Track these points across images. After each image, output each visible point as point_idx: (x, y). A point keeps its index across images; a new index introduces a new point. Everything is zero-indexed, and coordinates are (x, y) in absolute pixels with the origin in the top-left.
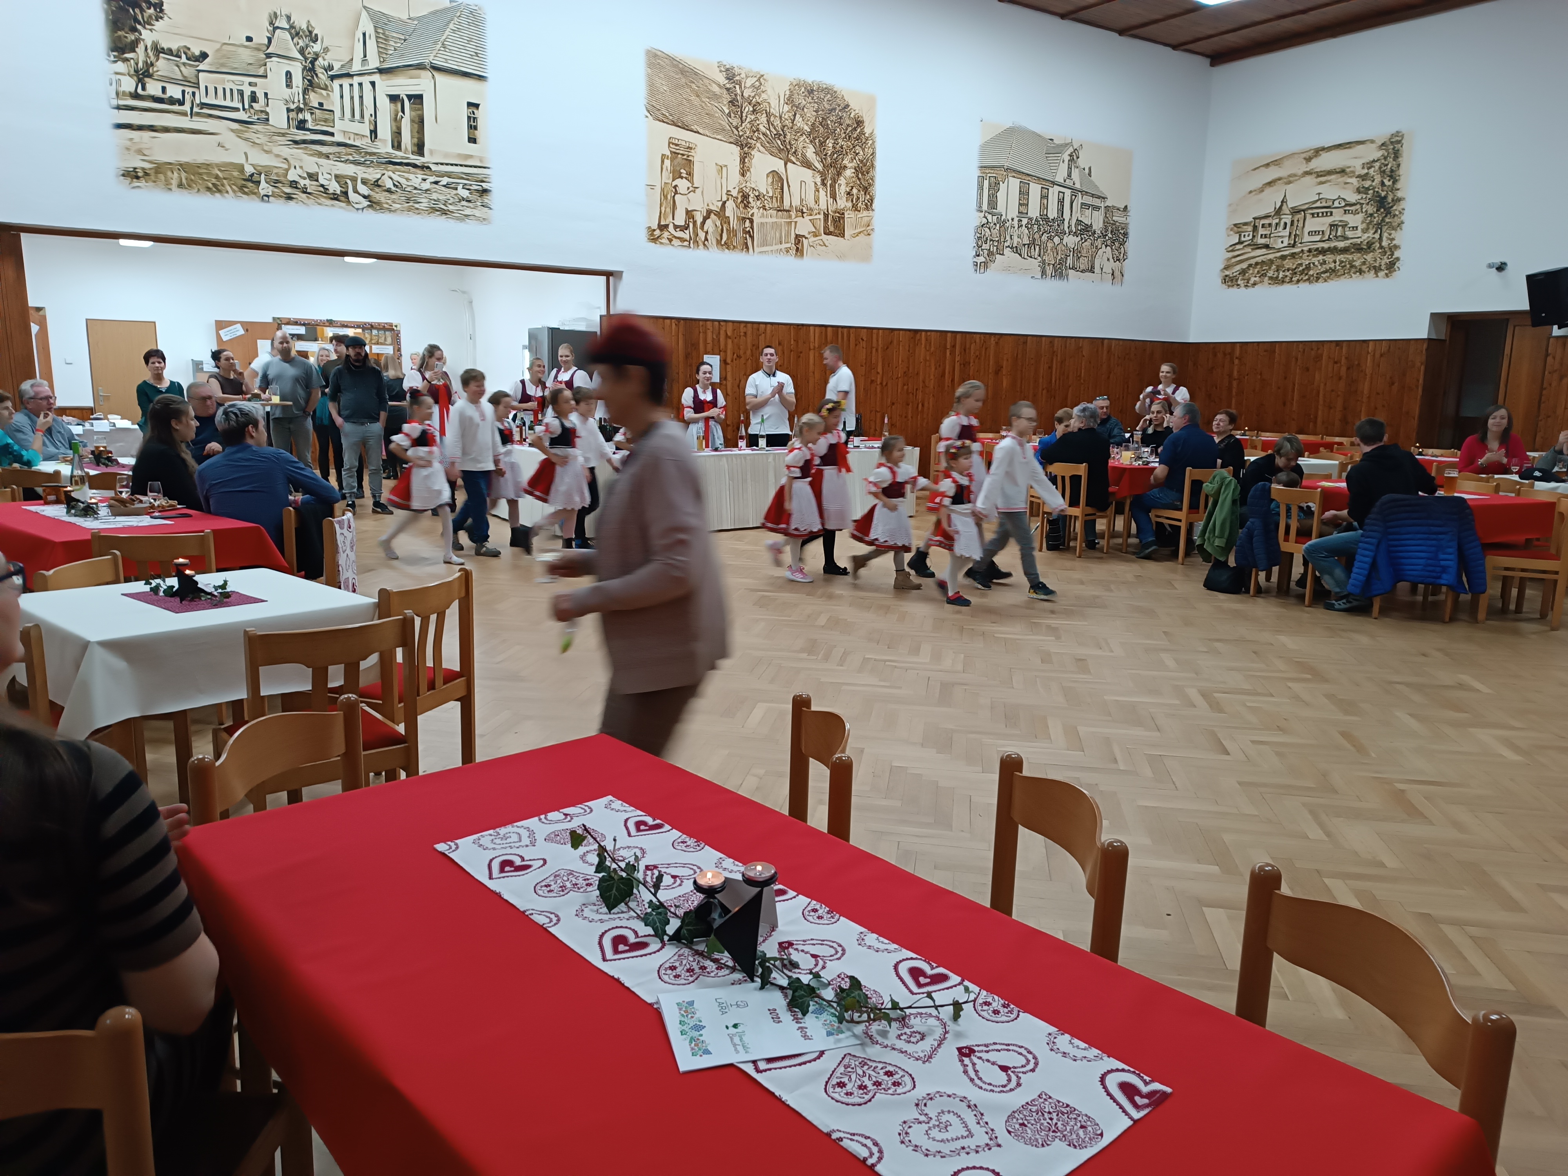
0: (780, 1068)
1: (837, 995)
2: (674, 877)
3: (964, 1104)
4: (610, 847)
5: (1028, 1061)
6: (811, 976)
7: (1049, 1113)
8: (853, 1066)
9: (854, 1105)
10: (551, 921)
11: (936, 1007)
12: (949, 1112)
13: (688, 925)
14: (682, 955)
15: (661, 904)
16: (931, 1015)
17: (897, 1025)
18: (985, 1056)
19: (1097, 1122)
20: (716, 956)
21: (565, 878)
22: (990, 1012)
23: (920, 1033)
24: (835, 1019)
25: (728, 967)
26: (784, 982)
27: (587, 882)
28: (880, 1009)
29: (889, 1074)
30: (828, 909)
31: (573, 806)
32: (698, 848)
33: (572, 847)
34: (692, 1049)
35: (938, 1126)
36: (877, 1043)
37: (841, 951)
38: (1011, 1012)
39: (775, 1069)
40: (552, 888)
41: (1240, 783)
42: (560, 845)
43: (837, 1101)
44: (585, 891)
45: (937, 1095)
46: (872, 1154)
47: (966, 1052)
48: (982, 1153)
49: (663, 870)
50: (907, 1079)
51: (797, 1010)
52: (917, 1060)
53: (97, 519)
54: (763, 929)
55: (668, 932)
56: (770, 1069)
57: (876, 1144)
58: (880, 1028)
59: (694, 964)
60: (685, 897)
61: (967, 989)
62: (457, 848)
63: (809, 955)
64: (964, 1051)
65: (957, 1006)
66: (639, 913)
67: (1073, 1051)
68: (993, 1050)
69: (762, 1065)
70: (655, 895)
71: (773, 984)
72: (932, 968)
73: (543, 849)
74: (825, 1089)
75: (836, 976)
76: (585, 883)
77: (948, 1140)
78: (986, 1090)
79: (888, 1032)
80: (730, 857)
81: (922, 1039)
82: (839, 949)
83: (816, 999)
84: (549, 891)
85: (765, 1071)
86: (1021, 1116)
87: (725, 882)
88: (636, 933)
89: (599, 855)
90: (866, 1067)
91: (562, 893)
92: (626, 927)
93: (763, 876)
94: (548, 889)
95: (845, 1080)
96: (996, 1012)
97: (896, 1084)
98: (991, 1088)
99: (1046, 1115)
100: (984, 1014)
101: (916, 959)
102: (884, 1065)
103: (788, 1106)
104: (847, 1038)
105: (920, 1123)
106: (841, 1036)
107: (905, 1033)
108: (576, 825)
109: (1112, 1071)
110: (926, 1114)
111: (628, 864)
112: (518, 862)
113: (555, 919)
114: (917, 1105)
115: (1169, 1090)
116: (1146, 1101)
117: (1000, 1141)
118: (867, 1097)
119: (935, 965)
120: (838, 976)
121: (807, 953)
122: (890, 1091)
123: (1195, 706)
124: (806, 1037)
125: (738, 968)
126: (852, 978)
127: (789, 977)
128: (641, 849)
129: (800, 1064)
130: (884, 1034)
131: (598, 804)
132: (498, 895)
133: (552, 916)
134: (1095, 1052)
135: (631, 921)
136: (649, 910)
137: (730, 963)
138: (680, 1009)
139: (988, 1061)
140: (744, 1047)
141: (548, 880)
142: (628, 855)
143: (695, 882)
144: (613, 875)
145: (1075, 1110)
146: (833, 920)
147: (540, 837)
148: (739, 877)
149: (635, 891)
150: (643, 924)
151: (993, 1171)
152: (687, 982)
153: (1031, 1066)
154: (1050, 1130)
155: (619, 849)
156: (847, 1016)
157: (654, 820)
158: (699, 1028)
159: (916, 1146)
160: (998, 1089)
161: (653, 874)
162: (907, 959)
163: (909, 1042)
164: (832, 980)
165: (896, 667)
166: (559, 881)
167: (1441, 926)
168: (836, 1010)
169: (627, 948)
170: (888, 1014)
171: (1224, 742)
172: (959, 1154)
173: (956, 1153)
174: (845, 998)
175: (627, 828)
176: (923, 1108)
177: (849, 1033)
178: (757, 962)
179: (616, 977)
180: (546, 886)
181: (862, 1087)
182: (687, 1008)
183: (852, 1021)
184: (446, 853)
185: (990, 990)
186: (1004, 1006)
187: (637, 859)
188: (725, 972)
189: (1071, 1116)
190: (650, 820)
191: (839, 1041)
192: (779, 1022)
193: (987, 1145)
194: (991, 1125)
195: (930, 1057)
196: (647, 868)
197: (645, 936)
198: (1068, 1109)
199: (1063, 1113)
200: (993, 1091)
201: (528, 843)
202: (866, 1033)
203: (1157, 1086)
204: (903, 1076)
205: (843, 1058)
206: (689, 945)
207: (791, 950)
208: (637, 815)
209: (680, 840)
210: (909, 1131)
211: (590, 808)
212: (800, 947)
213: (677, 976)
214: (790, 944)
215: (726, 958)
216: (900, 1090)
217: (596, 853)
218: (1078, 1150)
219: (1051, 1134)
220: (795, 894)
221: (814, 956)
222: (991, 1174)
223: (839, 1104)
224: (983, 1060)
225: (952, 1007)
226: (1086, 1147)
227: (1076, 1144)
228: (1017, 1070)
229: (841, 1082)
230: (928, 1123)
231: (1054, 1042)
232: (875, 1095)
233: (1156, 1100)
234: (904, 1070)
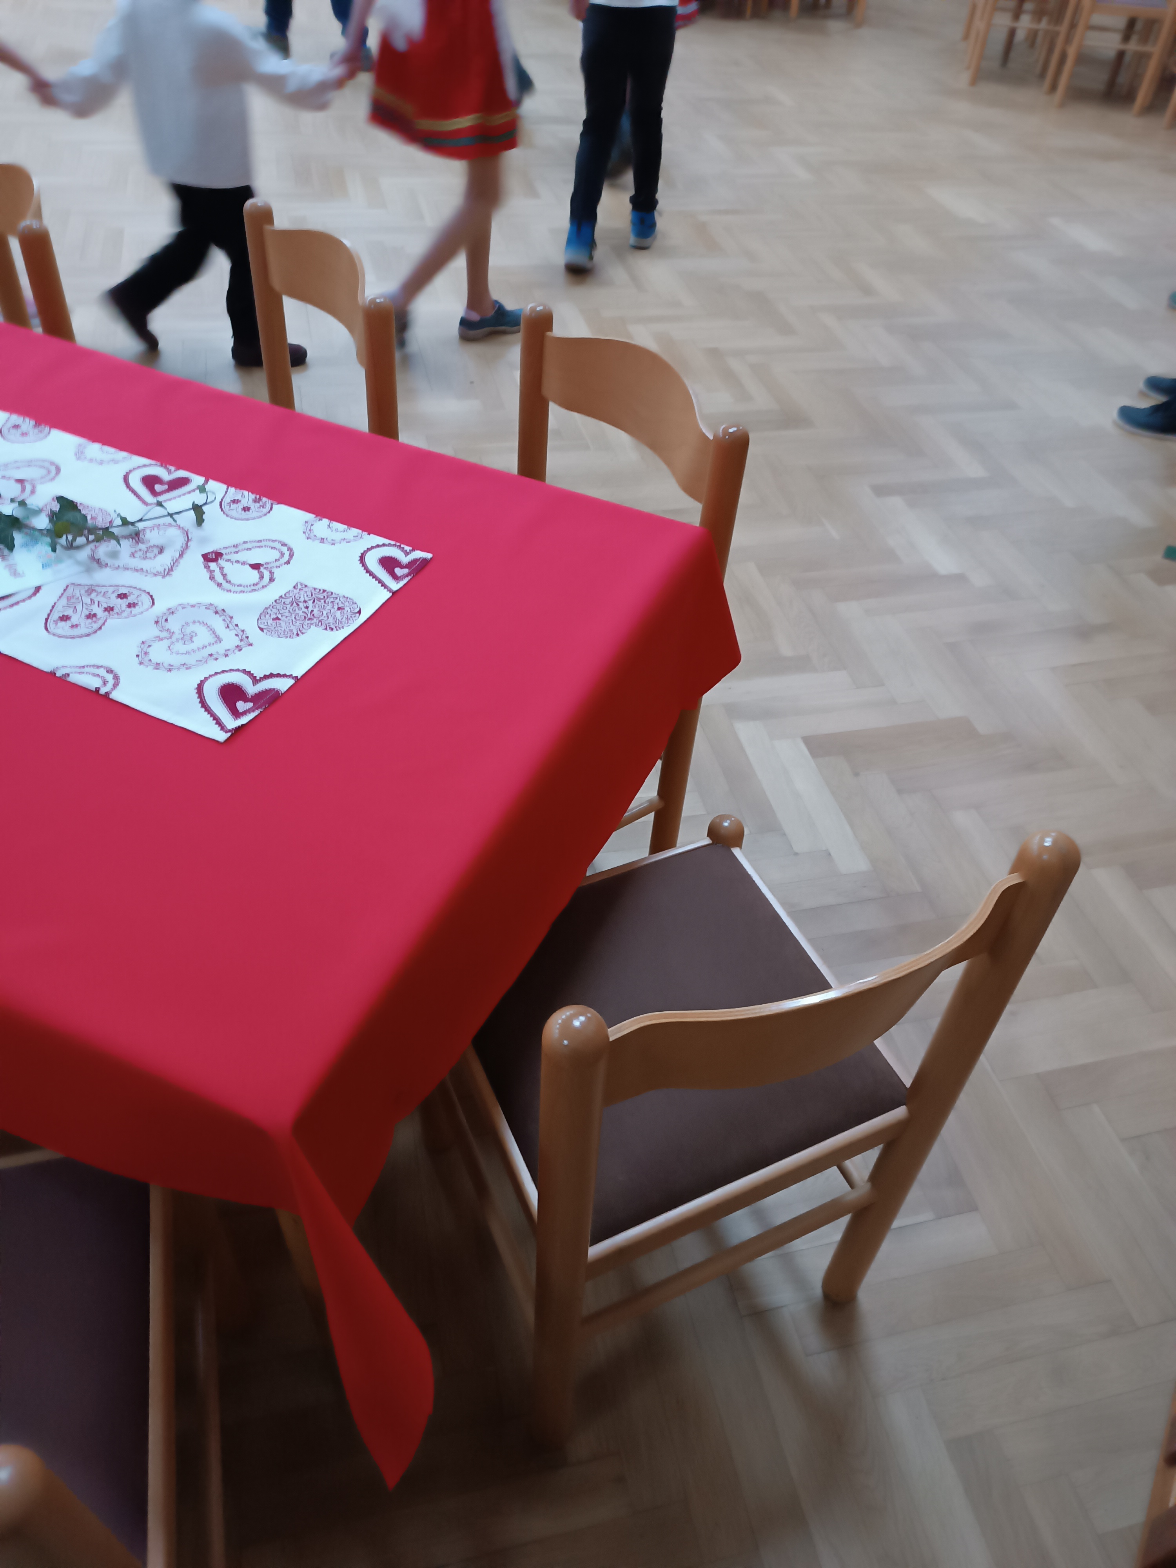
1: (51, 520)
3: (211, 612)
5: (282, 554)
6: (16, 506)
8: (78, 595)
9: (81, 637)
11: (171, 515)
12: (194, 622)
16: (170, 525)
17: (129, 543)
18: (233, 557)
19: (354, 601)
22: (240, 510)
24: (48, 548)
28: (104, 528)
29: (123, 596)
30: (33, 422)
35: (182, 639)
36: (106, 566)
37: (54, 471)
38: (263, 506)
45: (180, 608)
46: (105, 683)
47: (212, 557)
48: (231, 656)
50: (145, 598)
52: (155, 575)
57: (110, 671)
58: (107, 548)
61: (202, 489)
63: (13, 482)
64: (210, 556)
65: (198, 510)
67: (331, 536)
68: (243, 550)
72: (170, 472)
74: (45, 626)
75: (48, 501)
77: (193, 651)
78: (237, 592)
79: (118, 552)
81: (160, 553)
82: (52, 468)
83: (26, 530)
86: (274, 611)
90: (93, 595)
95: (69, 612)
96: (246, 509)
97: (131, 605)
98: (242, 589)
99: (301, 605)
100: (232, 512)
101: (149, 465)
102: (116, 588)
104: (67, 566)
105: (162, 639)
106: (62, 566)
107: (140, 550)
109: (372, 548)
110: (168, 629)
114: (157, 622)
115: (429, 556)
116: (406, 571)
117: (251, 640)
118: (96, 626)
119: (172, 468)
120: (53, 499)
121: (9, 478)
122: (124, 615)
124: (15, 573)
126: (60, 499)
129: (11, 606)
130: (114, 555)
134: (355, 531)
139: (237, 562)
145: (332, 593)
146: (42, 435)
151: (244, 671)
153: (286, 557)
156: (63, 541)
159: (158, 664)
160: (249, 589)
162: (139, 467)
163: (145, 558)
164: (44, 506)
168: (50, 538)
170: (115, 533)
172: (206, 662)
173: (203, 661)
176: (164, 624)
177: (68, 561)
181: (91, 616)
183: (71, 547)
185: (239, 486)
186: (255, 501)
189: (328, 600)
191: (59, 571)
193: (237, 646)
194: (241, 627)
195: (171, 570)
198: (325, 594)
199: (319, 599)
200: (244, 592)
202: (92, 557)
203: (419, 554)
204: (139, 596)
205: (65, 590)
210: (149, 650)
216: (135, 611)
218: (334, 632)
219: (307, 622)
221: (21, 481)
222: (241, 674)
223: (62, 639)
224: (232, 562)
225: (192, 512)
226: (343, 627)
227: (332, 626)
228: (269, 566)
229: (63, 616)
230: (171, 638)
231: (310, 530)
232: (106, 621)
233: (417, 567)
234: (140, 589)
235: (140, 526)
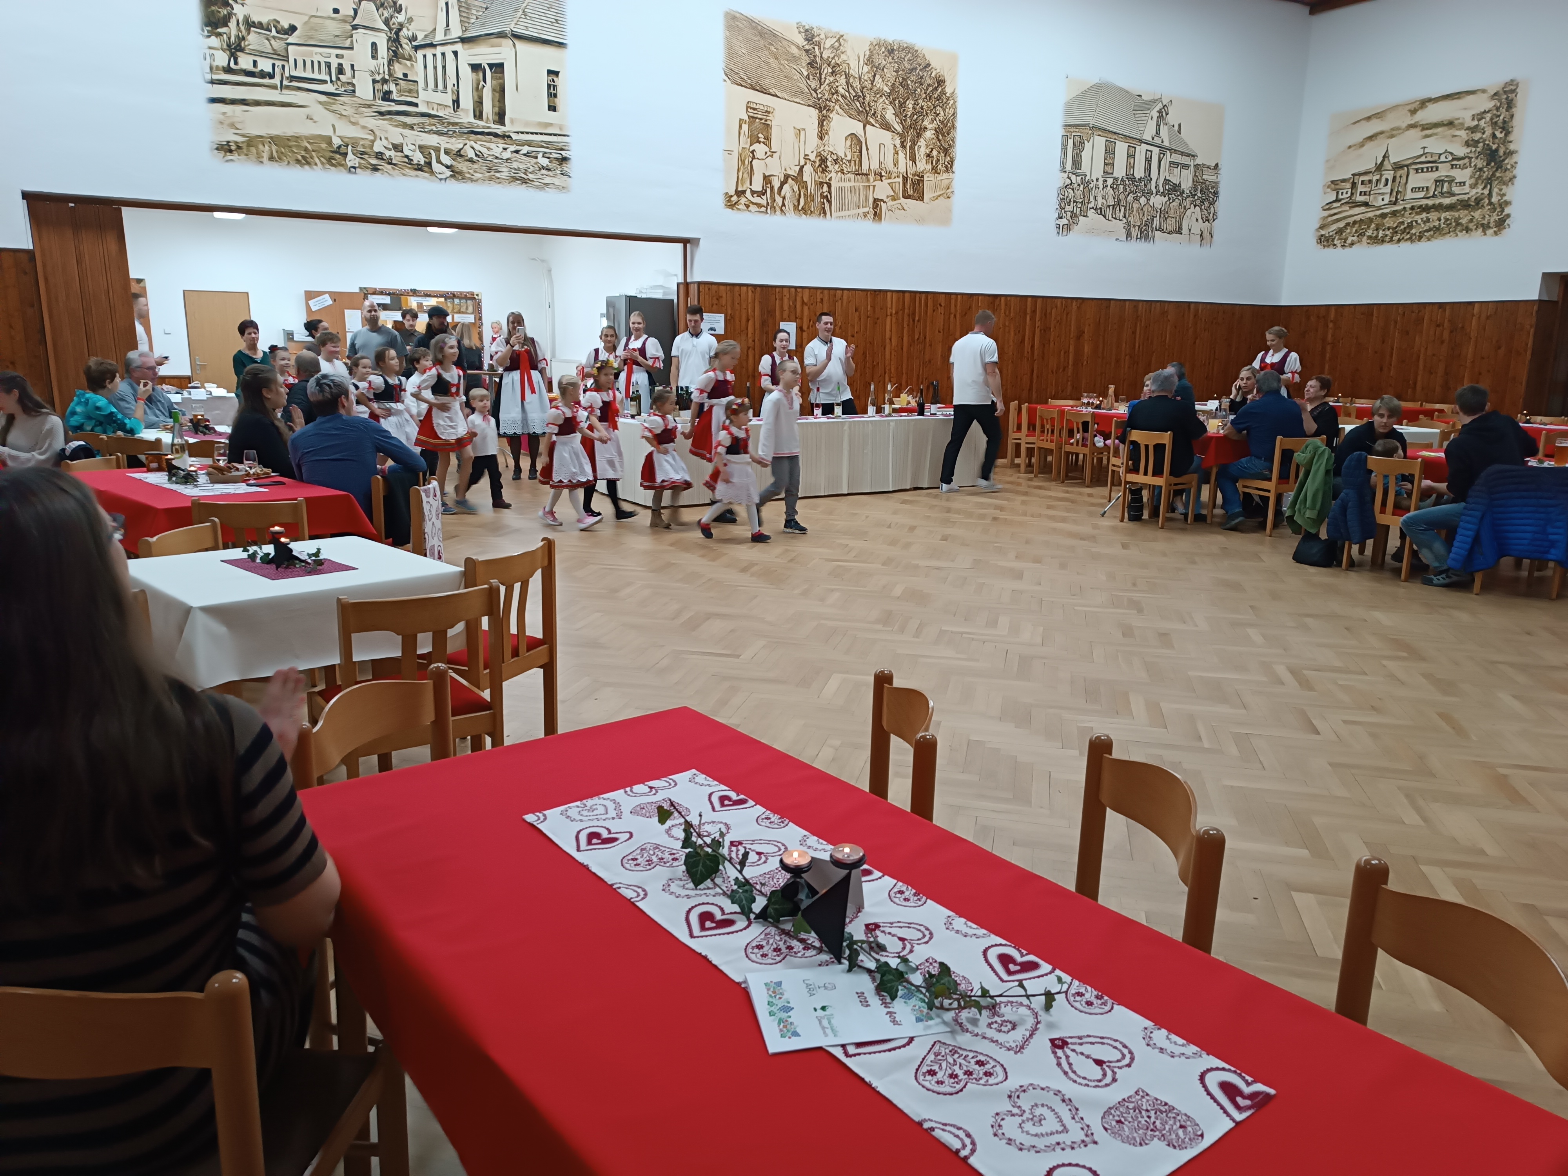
0: (870, 1053)
1: (925, 980)
2: (759, 854)
3: (1058, 1099)
4: (695, 822)
5: (1124, 1056)
6: (899, 960)
7: (1147, 1111)
8: (943, 1054)
9: (945, 1094)
10: (638, 895)
11: (1028, 997)
12: (1043, 1105)
13: (774, 903)
14: (769, 934)
15: (747, 881)
16: (1021, 1004)
17: (988, 1013)
18: (1079, 1049)
19: (1197, 1122)
20: (803, 936)
21: (651, 852)
22: (1083, 1003)
23: (1011, 1022)
24: (923, 1004)
25: (814, 947)
26: (872, 965)
27: (673, 856)
28: (970, 997)
29: (980, 1063)
30: (914, 891)
31: (658, 779)
32: (783, 825)
33: (659, 822)
34: (781, 1030)
35: (1032, 1119)
36: (967, 1031)
37: (928, 935)
38: (1105, 1004)
39: (865, 1054)
40: (638, 862)
41: (1330, 764)
42: (645, 819)
43: (928, 1090)
44: (671, 866)
45: (1031, 1088)
46: (964, 1146)
47: (1059, 1044)
48: (1077, 1150)
49: (748, 846)
50: (998, 1069)
51: (885, 994)
52: (1009, 1050)
53: (196, 486)
54: (850, 911)
55: (754, 910)
56: (859, 1054)
57: (968, 1135)
58: (970, 1015)
59: (781, 943)
60: (771, 874)
61: (1060, 980)
62: (545, 819)
63: (896, 938)
64: (1056, 1042)
65: (1049, 997)
66: (725, 889)
67: (1170, 1047)
68: (1087, 1043)
69: (851, 1050)
70: (741, 872)
71: (860, 967)
72: (1022, 955)
73: (629, 822)
74: (916, 1076)
75: (923, 960)
76: (671, 857)
77: (1042, 1135)
78: (1080, 1084)
79: (978, 1020)
80: (814, 835)
81: (1013, 1029)
82: (927, 933)
83: (904, 984)
84: (636, 865)
85: (855, 1055)
86: (1118, 1113)
87: (811, 862)
88: (722, 909)
89: (685, 830)
90: (956, 1056)
91: (648, 867)
92: (713, 904)
93: (851, 858)
94: (635, 862)
95: (936, 1068)
96: (1089, 1003)
97: (988, 1074)
98: (1086, 1082)
99: (1144, 1113)
100: (1077, 1005)
101: (1005, 945)
102: (975, 1054)
103: (878, 1092)
104: (937, 1024)
105: (1013, 1115)
106: (930, 1022)
107: (996, 1022)
108: (661, 799)
109: (1211, 1070)
110: (1019, 1107)
111: (713, 840)
112: (605, 834)
113: (642, 894)
115: (1272, 1092)
116: (1248, 1102)
117: (1096, 1138)
118: (958, 1087)
119: (1025, 952)
120: (927, 961)
121: (894, 936)
122: (982, 1082)
123: (1283, 684)
124: (894, 1022)
125: (825, 948)
126: (942, 965)
127: (877, 961)
128: (726, 824)
129: (890, 1050)
130: (974, 1022)
131: (682, 778)
132: (586, 868)
133: (639, 890)
134: (1194, 1048)
135: (717, 897)
136: (735, 887)
137: (817, 944)
138: (768, 990)
139: (1082, 1054)
140: (832, 1030)
141: (634, 854)
142: (713, 830)
143: (781, 861)
144: (699, 851)
145: (1174, 1109)
146: (920, 903)
147: (626, 810)
148: (826, 857)
149: (721, 867)
150: (729, 901)
151: (1090, 1169)
152: (774, 961)
153: (1127, 1061)
154: (1147, 1128)
155: (704, 824)
156: (937, 1002)
157: (738, 795)
158: (787, 1009)
159: (1010, 1139)
160: (1093, 1084)
161: (738, 850)
162: (996, 945)
163: (1000, 1031)
164: (920, 965)
165: (973, 639)
166: (645, 855)
167: (1546, 917)
168: (925, 995)
169: (714, 925)
170: (978, 1002)
171: (1314, 722)
172: (1054, 1150)
173: (1051, 1148)
174: (934, 984)
175: (711, 803)
176: (1016, 1100)
177: (938, 1020)
178: (845, 944)
179: (703, 954)
180: (633, 859)
181: (953, 1076)
182: (775, 989)
183: (942, 1007)
184: (535, 824)
185: (1083, 980)
186: (1097, 997)
187: (722, 835)
188: (812, 952)
189: (1170, 1115)
190: (733, 795)
191: (929, 1027)
192: (868, 1006)
193: (1083, 1141)
194: (1087, 1122)
195: (1022, 1047)
196: (732, 843)
197: (731, 913)
198: (1167, 1107)
199: (1161, 1112)
200: (1088, 1085)
201: (615, 816)
202: (956, 1020)
203: (1259, 1087)
204: (994, 1067)
205: (933, 1046)
206: (776, 923)
207: (878, 932)
208: (721, 789)
209: (764, 816)
210: (1002, 1123)
211: (674, 781)
212: (887, 930)
213: (764, 956)
214: (877, 926)
215: (813, 938)
216: (992, 1080)
217: (683, 827)
218: (1177, 1151)
219: (1149, 1133)
220: (880, 874)
221: (902, 939)
222: (1087, 1172)
223: (930, 1092)
224: (1077, 1053)
225: (1043, 997)
226: (1186, 1148)
227: (1175, 1144)
228: (1112, 1065)
229: (931, 1070)
230: (1022, 1115)
231: (1150, 1037)
232: (966, 1084)
233: (1259, 1101)
234: (995, 1060)
235: (998, 999)
